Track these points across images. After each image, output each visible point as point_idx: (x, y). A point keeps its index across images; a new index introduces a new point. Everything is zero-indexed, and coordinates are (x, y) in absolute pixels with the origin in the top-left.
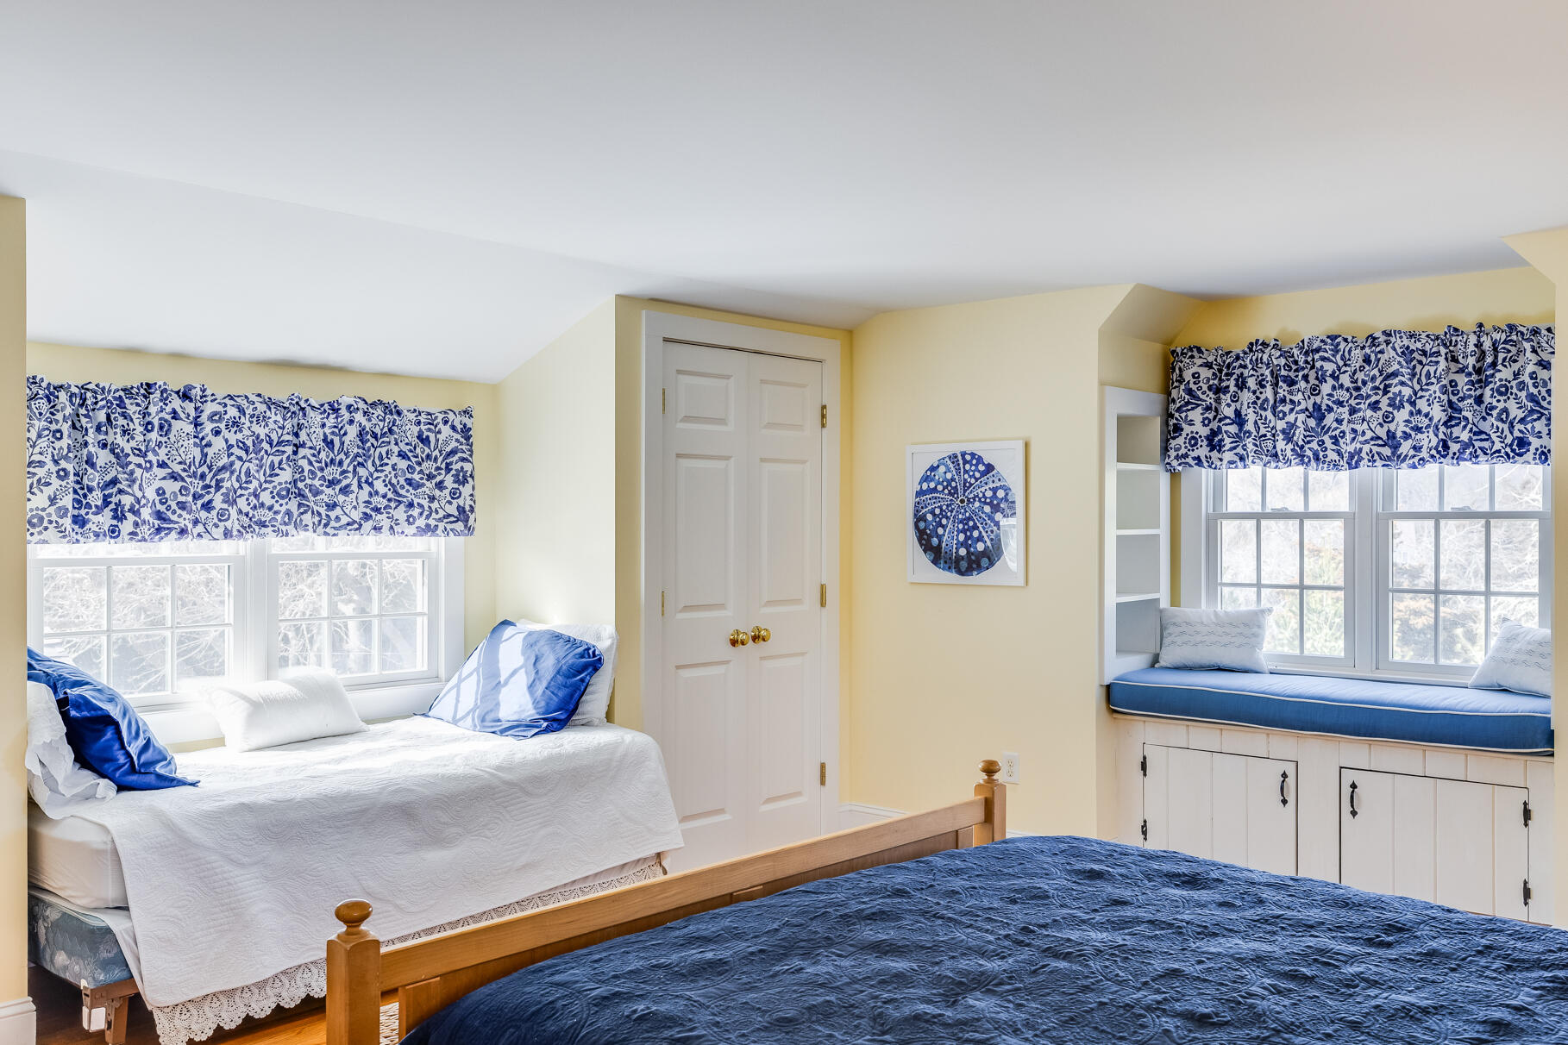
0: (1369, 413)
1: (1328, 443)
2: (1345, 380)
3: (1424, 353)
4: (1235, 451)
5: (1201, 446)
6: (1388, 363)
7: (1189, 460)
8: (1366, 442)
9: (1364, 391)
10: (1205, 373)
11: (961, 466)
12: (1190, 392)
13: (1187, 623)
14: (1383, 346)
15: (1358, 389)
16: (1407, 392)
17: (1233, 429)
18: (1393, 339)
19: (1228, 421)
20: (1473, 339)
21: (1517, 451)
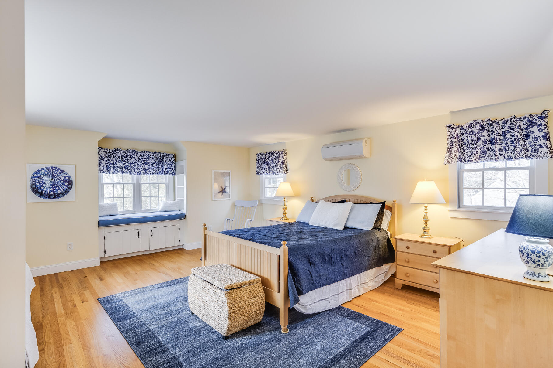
0: (142, 165)
1: (133, 170)
2: (136, 158)
3: (151, 156)
4: (113, 170)
5: (105, 169)
6: (145, 156)
7: (103, 172)
8: (142, 170)
10: (104, 153)
11: (52, 170)
12: (102, 157)
13: (104, 207)
14: (144, 153)
15: (139, 160)
16: (148, 162)
17: (113, 166)
18: (146, 152)
19: (112, 164)
20: (160, 154)
21: (167, 173)
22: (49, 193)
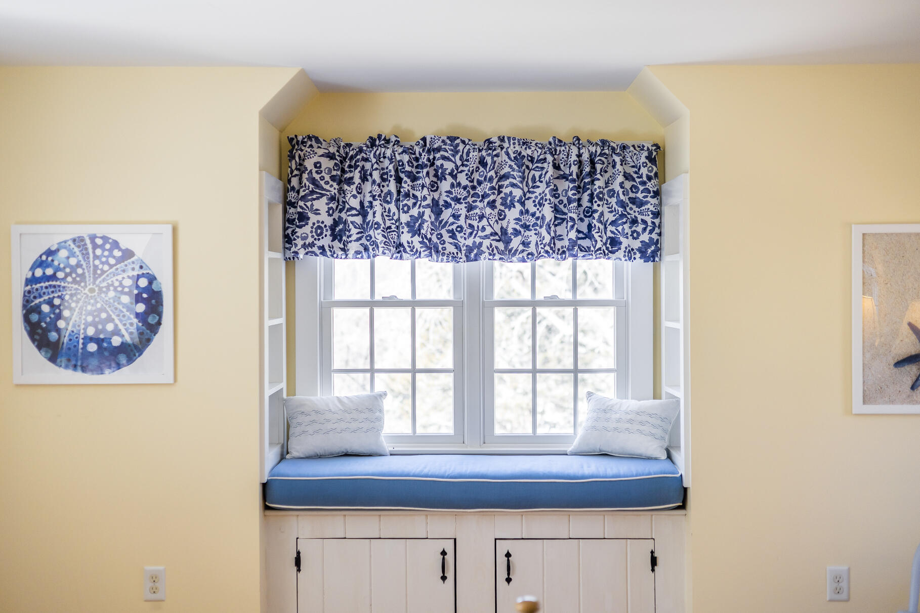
0: (488, 211)
1: (446, 236)
2: (462, 179)
3: (532, 160)
4: (361, 242)
5: (326, 236)
6: (501, 166)
7: (315, 249)
8: (486, 237)
9: (479, 190)
10: (327, 163)
11: (90, 251)
12: (313, 181)
13: (317, 412)
14: (499, 150)
15: (474, 188)
16: (517, 193)
17: (358, 220)
18: (506, 145)
19: (354, 212)
20: (575, 151)
21: (610, 249)
22: (81, 346)
